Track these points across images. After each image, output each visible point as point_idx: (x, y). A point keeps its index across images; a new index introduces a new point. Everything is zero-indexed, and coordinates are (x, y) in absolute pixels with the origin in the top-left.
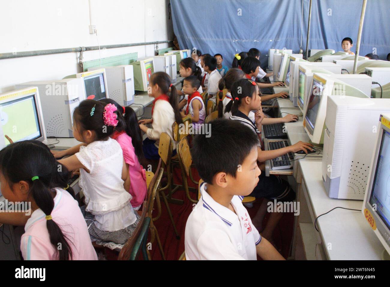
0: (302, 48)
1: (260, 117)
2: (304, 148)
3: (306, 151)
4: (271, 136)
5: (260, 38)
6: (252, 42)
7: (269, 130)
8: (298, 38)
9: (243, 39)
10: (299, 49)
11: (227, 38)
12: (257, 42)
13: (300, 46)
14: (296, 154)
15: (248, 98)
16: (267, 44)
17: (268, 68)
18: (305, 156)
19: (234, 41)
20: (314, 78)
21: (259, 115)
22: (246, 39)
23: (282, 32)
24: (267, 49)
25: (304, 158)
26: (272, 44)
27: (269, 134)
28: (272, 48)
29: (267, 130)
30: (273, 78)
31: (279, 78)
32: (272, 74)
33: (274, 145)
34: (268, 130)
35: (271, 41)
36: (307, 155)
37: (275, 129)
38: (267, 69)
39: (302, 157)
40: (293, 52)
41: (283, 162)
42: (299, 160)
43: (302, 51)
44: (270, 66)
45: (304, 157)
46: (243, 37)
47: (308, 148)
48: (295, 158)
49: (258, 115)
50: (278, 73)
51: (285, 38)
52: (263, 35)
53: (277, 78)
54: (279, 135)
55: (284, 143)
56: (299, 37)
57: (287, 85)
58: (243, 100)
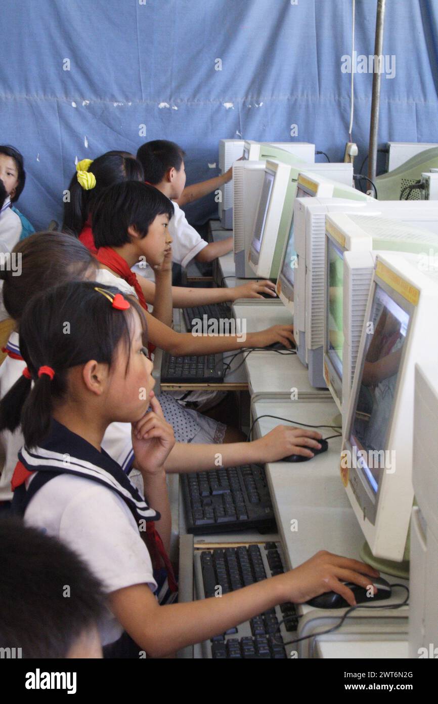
0: (354, 138)
1: (158, 440)
2: (341, 580)
3: (348, 594)
4: (211, 521)
5: (185, 95)
6: (149, 110)
7: (205, 493)
8: (340, 95)
9: (113, 98)
10: (344, 141)
11: (45, 93)
12: (169, 109)
13: (347, 128)
14: (306, 610)
15: (94, 368)
16: (212, 119)
17: (218, 219)
18: (343, 618)
19: (74, 105)
20: (376, 275)
21: (156, 433)
22: (127, 99)
23: (274, 72)
24: (212, 140)
25: (338, 626)
26: (231, 119)
27: (204, 515)
28: (232, 137)
29: (196, 494)
30: (234, 265)
31: (256, 262)
32: (231, 244)
33: (221, 563)
34: (200, 494)
35: (228, 105)
36: (354, 614)
37: (228, 491)
38: (214, 225)
39: (329, 624)
40: (318, 153)
41: (255, 643)
42: (319, 638)
43: (354, 149)
44: (224, 211)
45: (338, 621)
46: (115, 90)
47: (355, 581)
48: (304, 629)
49: (148, 432)
50: (253, 244)
51: (288, 95)
52: (195, 81)
53: (251, 264)
54: (243, 517)
55: (264, 553)
56: (344, 93)
57: (285, 294)
58: (72, 375)
